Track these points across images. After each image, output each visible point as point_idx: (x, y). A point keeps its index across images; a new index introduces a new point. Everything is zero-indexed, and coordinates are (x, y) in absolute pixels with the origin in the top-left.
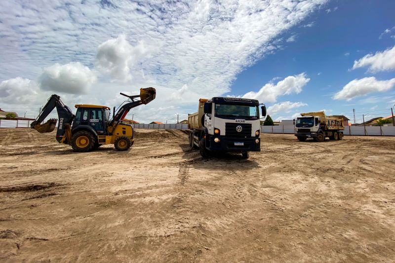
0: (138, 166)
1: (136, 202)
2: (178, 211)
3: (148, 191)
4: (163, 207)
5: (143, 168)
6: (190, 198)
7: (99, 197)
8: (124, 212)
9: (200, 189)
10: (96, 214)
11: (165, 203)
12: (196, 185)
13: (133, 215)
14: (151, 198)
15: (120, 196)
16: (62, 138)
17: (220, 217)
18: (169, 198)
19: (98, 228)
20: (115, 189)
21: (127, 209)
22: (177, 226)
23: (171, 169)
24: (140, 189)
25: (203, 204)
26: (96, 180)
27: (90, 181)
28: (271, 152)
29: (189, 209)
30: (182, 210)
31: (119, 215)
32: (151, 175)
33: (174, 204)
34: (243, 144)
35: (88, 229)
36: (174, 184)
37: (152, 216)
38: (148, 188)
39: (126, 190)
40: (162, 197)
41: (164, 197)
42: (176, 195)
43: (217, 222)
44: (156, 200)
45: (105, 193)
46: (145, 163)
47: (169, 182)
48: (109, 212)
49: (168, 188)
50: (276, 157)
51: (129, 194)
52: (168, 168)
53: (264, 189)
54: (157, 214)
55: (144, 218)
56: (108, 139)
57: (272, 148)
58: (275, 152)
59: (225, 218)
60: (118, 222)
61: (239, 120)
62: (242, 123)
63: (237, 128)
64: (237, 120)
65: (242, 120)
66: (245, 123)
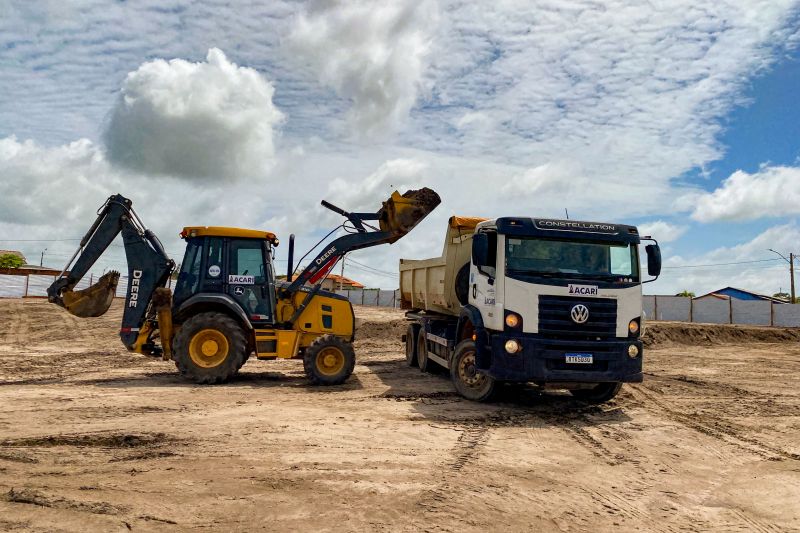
0: (348, 417)
1: (337, 486)
2: (428, 514)
3: (367, 471)
4: (397, 504)
5: (360, 423)
6: (467, 498)
7: (260, 470)
8: (310, 501)
9: (501, 482)
10: (255, 497)
11: (403, 498)
12: (494, 475)
13: (328, 508)
14: (370, 485)
15: (303, 472)
18: (413, 490)
19: (261, 519)
20: (291, 458)
21: (316, 496)
23: (437, 431)
24: (346, 465)
25: (497, 513)
26: (250, 438)
27: (237, 438)
29: (457, 516)
30: (439, 514)
31: (300, 505)
32: (380, 440)
33: (424, 501)
34: (590, 360)
35: (242, 518)
36: (433, 465)
37: (369, 514)
38: (367, 465)
39: (316, 464)
40: (398, 487)
41: (402, 487)
42: (433, 487)
44: (383, 490)
45: (271, 463)
46: (369, 411)
47: (423, 459)
48: (280, 496)
49: (416, 471)
51: (322, 471)
52: (429, 429)
54: (380, 513)
55: (351, 515)
56: (286, 340)
60: (299, 514)
61: (580, 287)
62: (588, 295)
63: (573, 310)
64: (575, 286)
65: (590, 287)
66: (599, 296)
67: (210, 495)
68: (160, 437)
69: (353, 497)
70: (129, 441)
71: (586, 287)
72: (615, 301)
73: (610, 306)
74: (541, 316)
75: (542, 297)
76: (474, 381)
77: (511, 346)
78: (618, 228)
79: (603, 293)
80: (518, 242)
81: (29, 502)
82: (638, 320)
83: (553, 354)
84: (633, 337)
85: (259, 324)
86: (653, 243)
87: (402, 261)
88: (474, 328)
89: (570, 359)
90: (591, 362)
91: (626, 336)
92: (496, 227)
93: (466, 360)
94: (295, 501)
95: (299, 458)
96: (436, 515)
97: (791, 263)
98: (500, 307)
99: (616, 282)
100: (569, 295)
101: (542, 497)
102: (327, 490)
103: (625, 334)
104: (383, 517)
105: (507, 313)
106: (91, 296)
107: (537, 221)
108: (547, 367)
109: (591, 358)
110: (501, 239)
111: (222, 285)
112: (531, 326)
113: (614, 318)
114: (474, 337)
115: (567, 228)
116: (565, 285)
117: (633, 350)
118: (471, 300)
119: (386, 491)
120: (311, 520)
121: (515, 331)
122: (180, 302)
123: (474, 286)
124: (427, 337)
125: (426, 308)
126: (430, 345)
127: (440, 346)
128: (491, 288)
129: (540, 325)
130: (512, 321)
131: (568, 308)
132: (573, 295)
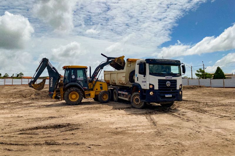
0: (112, 115)
2: (161, 137)
3: (135, 128)
4: (152, 135)
5: (117, 116)
6: (166, 132)
7: (108, 130)
8: (130, 137)
10: (114, 137)
11: (151, 133)
13: (136, 138)
14: (140, 131)
15: (120, 130)
16: (53, 94)
17: (189, 141)
19: (122, 142)
22: (165, 142)
24: (128, 127)
25: (176, 135)
27: (90, 123)
28: (223, 105)
29: (168, 137)
31: (128, 138)
32: (128, 120)
35: (117, 142)
36: (149, 125)
39: (120, 127)
42: (155, 130)
43: (188, 142)
45: (108, 128)
47: (144, 124)
49: (147, 127)
50: (227, 110)
51: (124, 129)
52: (136, 116)
53: (217, 130)
54: (150, 137)
55: (144, 139)
56: (93, 94)
57: (223, 102)
58: (226, 105)
59: (192, 141)
60: (130, 140)
61: (168, 77)
62: (170, 79)
64: (167, 77)
65: (170, 77)
66: (172, 79)
67: (102, 138)
68: (69, 124)
69: (139, 135)
70: (59, 126)
71: (169, 77)
72: (176, 80)
73: (174, 82)
74: (159, 85)
75: (159, 80)
76: (138, 103)
77: (151, 93)
78: (176, 61)
79: (174, 78)
80: (152, 65)
81: (54, 145)
82: (181, 85)
83: (162, 95)
84: (180, 89)
85: (85, 90)
86: (183, 65)
87: (105, 71)
88: (139, 89)
89: (167, 96)
90: (171, 96)
91: (179, 89)
92: (145, 61)
93: (135, 98)
94: (125, 137)
95: (114, 126)
96: (163, 137)
97: (192, 69)
98: (148, 83)
99: (175, 75)
100: (165, 79)
102: (131, 133)
105: (150, 84)
106: (41, 85)
107: (157, 60)
108: (161, 98)
110: (147, 65)
111: (75, 80)
112: (156, 87)
113: (176, 85)
114: (139, 91)
115: (164, 61)
116: (164, 76)
117: (180, 92)
118: (136, 81)
119: (145, 132)
120: (135, 141)
121: (152, 89)
122: (65, 85)
123: (138, 78)
124: (117, 92)
125: (117, 84)
126: (119, 95)
127: (123, 95)
128: (144, 78)
129: (159, 87)
130: (151, 87)
131: (165, 82)
132: (167, 79)
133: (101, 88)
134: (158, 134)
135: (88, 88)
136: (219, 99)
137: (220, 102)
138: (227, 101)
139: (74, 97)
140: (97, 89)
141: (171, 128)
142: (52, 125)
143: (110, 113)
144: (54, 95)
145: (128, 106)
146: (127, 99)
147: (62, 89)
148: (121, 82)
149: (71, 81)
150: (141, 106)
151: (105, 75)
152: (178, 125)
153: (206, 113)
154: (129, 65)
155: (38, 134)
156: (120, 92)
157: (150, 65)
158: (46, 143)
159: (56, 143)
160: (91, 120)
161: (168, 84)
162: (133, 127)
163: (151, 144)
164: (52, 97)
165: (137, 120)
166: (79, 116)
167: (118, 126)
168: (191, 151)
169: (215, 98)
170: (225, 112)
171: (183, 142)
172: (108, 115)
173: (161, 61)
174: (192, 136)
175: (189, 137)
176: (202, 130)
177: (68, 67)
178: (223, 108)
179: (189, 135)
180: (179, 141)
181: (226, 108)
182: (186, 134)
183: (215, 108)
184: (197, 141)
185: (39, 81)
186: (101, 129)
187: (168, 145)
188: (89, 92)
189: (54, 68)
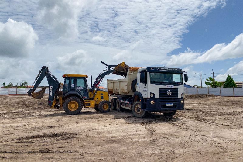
0: (111, 124)
2: (155, 145)
5: (116, 125)
6: (161, 140)
7: (104, 139)
8: (124, 145)
9: (165, 136)
10: (108, 145)
11: (146, 142)
12: (162, 135)
13: (130, 146)
14: (136, 140)
15: (115, 138)
16: (52, 103)
18: (147, 140)
19: (115, 150)
22: (158, 150)
24: (124, 136)
25: (170, 143)
28: (227, 114)
29: (162, 145)
31: (122, 146)
32: (126, 129)
35: (110, 150)
36: (146, 134)
37: (141, 146)
39: (116, 136)
40: (142, 139)
41: (144, 139)
42: (151, 139)
43: (181, 150)
45: (104, 137)
46: (115, 122)
47: (142, 133)
48: (115, 144)
49: (143, 135)
50: (229, 119)
51: (120, 138)
52: (135, 125)
53: (213, 138)
54: (144, 146)
55: (137, 147)
56: (93, 103)
57: (228, 111)
58: (230, 114)
59: (185, 149)
60: (124, 148)
61: (169, 85)
62: (171, 88)
63: (168, 92)
64: (168, 85)
65: (172, 85)
66: (174, 88)
67: (96, 146)
68: (66, 133)
69: (134, 143)
70: (56, 135)
71: (171, 85)
72: (178, 89)
73: (176, 91)
74: (160, 94)
75: (160, 89)
76: (140, 112)
77: (152, 102)
78: (178, 69)
79: (175, 87)
80: (153, 74)
81: (47, 152)
82: (183, 94)
83: (163, 104)
84: (182, 98)
85: (85, 99)
86: (186, 73)
87: (108, 80)
88: (140, 98)
89: (167, 105)
92: (146, 70)
93: (137, 107)
94: (119, 146)
95: (111, 135)
96: (157, 145)
97: (201, 77)
98: (149, 92)
99: (177, 84)
100: (167, 88)
101: (176, 139)
102: (125, 142)
103: (180, 98)
104: (146, 147)
105: (151, 93)
106: (40, 93)
107: (158, 68)
108: (162, 107)
109: (172, 104)
110: (148, 74)
111: (75, 89)
112: (157, 96)
113: (178, 93)
114: (140, 100)
115: (165, 70)
116: (165, 85)
117: (182, 101)
118: (137, 90)
119: (141, 141)
120: (128, 149)
121: (153, 98)
122: (64, 94)
123: (139, 86)
124: (120, 101)
125: (119, 93)
126: (121, 104)
127: (126, 104)
128: (145, 86)
129: (159, 96)
130: (152, 96)
131: (167, 91)
132: (168, 88)
133: (102, 98)
134: (153, 142)
135: (88, 98)
136: (224, 108)
137: (225, 111)
138: (232, 110)
139: (73, 106)
140: (97, 99)
141: (168, 136)
142: (49, 134)
143: (110, 122)
144: (54, 104)
145: (130, 115)
146: (129, 108)
147: (61, 98)
148: (123, 91)
149: (71, 90)
150: (142, 116)
151: (108, 83)
152: (175, 134)
153: (207, 122)
154: (131, 74)
155: (34, 143)
156: (122, 101)
157: (151, 74)
158: (40, 151)
159: (50, 151)
160: (89, 129)
161: (169, 93)
162: (130, 135)
163: (143, 152)
164: (52, 106)
165: (136, 129)
166: (78, 125)
167: (115, 135)
168: (181, 158)
169: (221, 108)
170: (226, 121)
171: (176, 150)
172: (107, 125)
173: (162, 70)
174: (186, 144)
175: (183, 145)
176: (199, 138)
177: (67, 75)
178: (225, 117)
179: (183, 144)
180: (172, 149)
181: (229, 117)
182: (181, 143)
183: (218, 117)
184: (190, 149)
185: (38, 90)
186: (97, 137)
187: (160, 153)
188: (89, 101)
189: (53, 76)
